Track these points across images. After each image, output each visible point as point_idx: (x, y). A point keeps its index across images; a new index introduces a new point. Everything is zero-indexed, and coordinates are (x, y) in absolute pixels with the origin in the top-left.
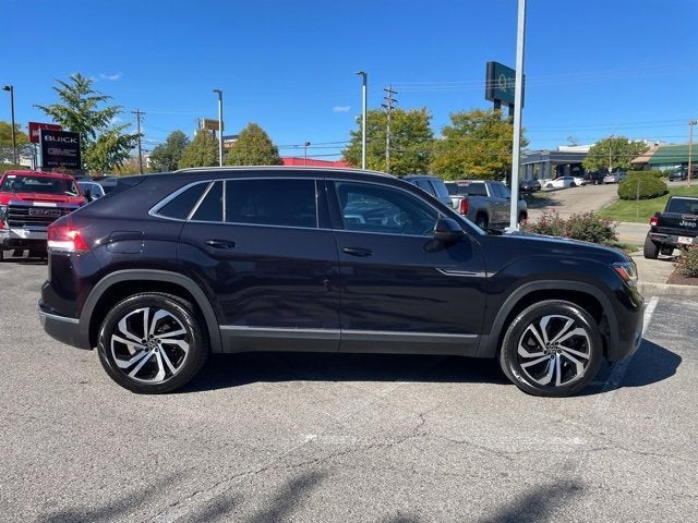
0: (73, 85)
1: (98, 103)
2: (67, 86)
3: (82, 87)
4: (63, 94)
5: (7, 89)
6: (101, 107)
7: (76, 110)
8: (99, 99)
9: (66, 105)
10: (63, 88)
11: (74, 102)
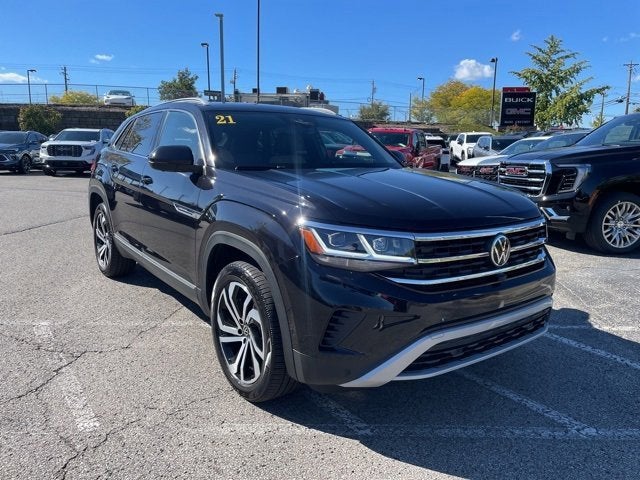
0: (546, 48)
1: (566, 61)
2: (540, 50)
3: (554, 49)
4: (534, 58)
5: (493, 61)
6: (568, 65)
7: (546, 72)
8: (567, 57)
9: (537, 68)
10: (536, 52)
11: (545, 64)
